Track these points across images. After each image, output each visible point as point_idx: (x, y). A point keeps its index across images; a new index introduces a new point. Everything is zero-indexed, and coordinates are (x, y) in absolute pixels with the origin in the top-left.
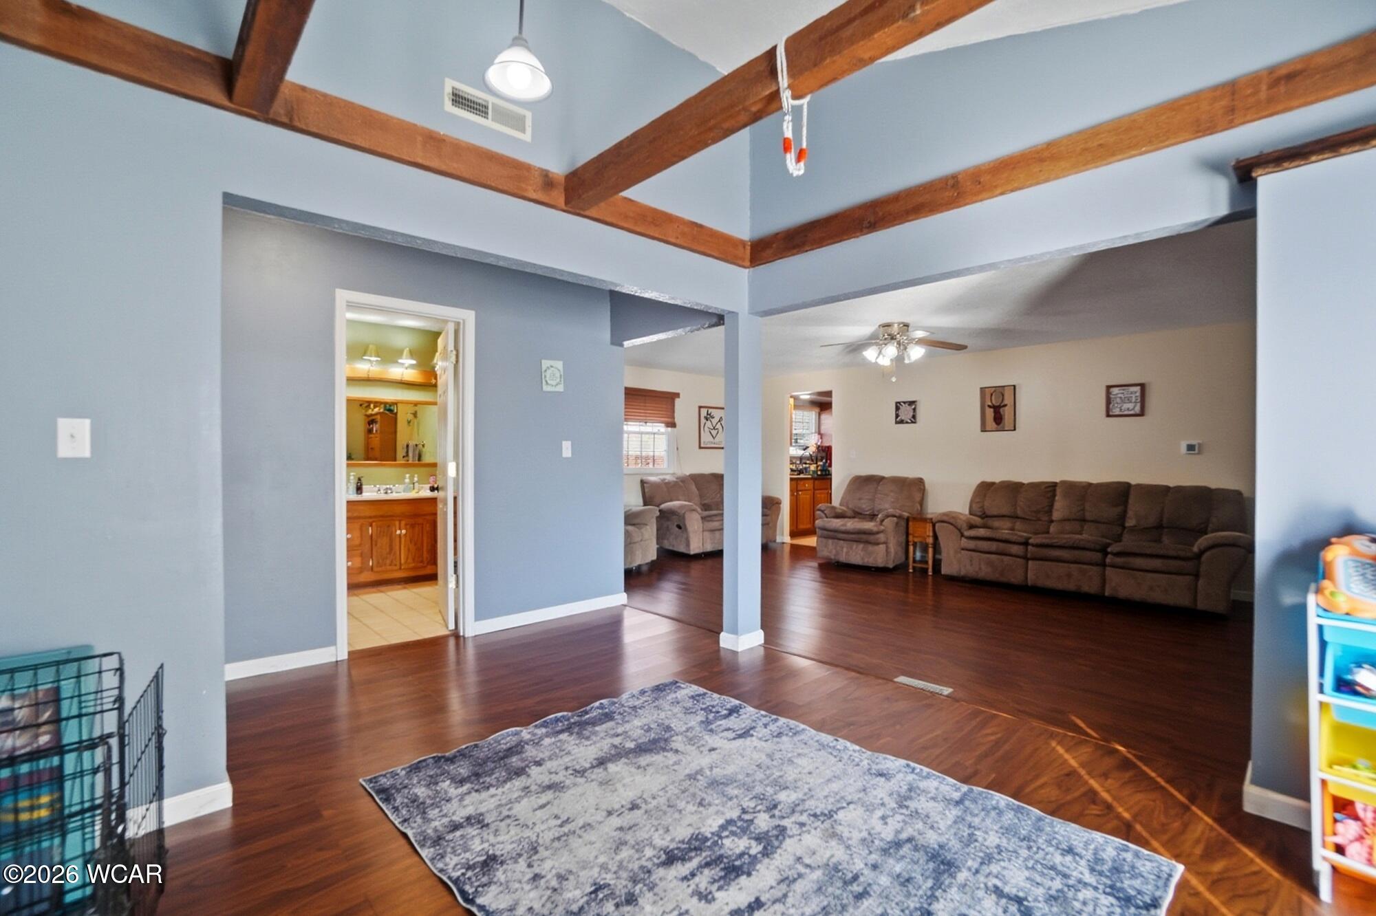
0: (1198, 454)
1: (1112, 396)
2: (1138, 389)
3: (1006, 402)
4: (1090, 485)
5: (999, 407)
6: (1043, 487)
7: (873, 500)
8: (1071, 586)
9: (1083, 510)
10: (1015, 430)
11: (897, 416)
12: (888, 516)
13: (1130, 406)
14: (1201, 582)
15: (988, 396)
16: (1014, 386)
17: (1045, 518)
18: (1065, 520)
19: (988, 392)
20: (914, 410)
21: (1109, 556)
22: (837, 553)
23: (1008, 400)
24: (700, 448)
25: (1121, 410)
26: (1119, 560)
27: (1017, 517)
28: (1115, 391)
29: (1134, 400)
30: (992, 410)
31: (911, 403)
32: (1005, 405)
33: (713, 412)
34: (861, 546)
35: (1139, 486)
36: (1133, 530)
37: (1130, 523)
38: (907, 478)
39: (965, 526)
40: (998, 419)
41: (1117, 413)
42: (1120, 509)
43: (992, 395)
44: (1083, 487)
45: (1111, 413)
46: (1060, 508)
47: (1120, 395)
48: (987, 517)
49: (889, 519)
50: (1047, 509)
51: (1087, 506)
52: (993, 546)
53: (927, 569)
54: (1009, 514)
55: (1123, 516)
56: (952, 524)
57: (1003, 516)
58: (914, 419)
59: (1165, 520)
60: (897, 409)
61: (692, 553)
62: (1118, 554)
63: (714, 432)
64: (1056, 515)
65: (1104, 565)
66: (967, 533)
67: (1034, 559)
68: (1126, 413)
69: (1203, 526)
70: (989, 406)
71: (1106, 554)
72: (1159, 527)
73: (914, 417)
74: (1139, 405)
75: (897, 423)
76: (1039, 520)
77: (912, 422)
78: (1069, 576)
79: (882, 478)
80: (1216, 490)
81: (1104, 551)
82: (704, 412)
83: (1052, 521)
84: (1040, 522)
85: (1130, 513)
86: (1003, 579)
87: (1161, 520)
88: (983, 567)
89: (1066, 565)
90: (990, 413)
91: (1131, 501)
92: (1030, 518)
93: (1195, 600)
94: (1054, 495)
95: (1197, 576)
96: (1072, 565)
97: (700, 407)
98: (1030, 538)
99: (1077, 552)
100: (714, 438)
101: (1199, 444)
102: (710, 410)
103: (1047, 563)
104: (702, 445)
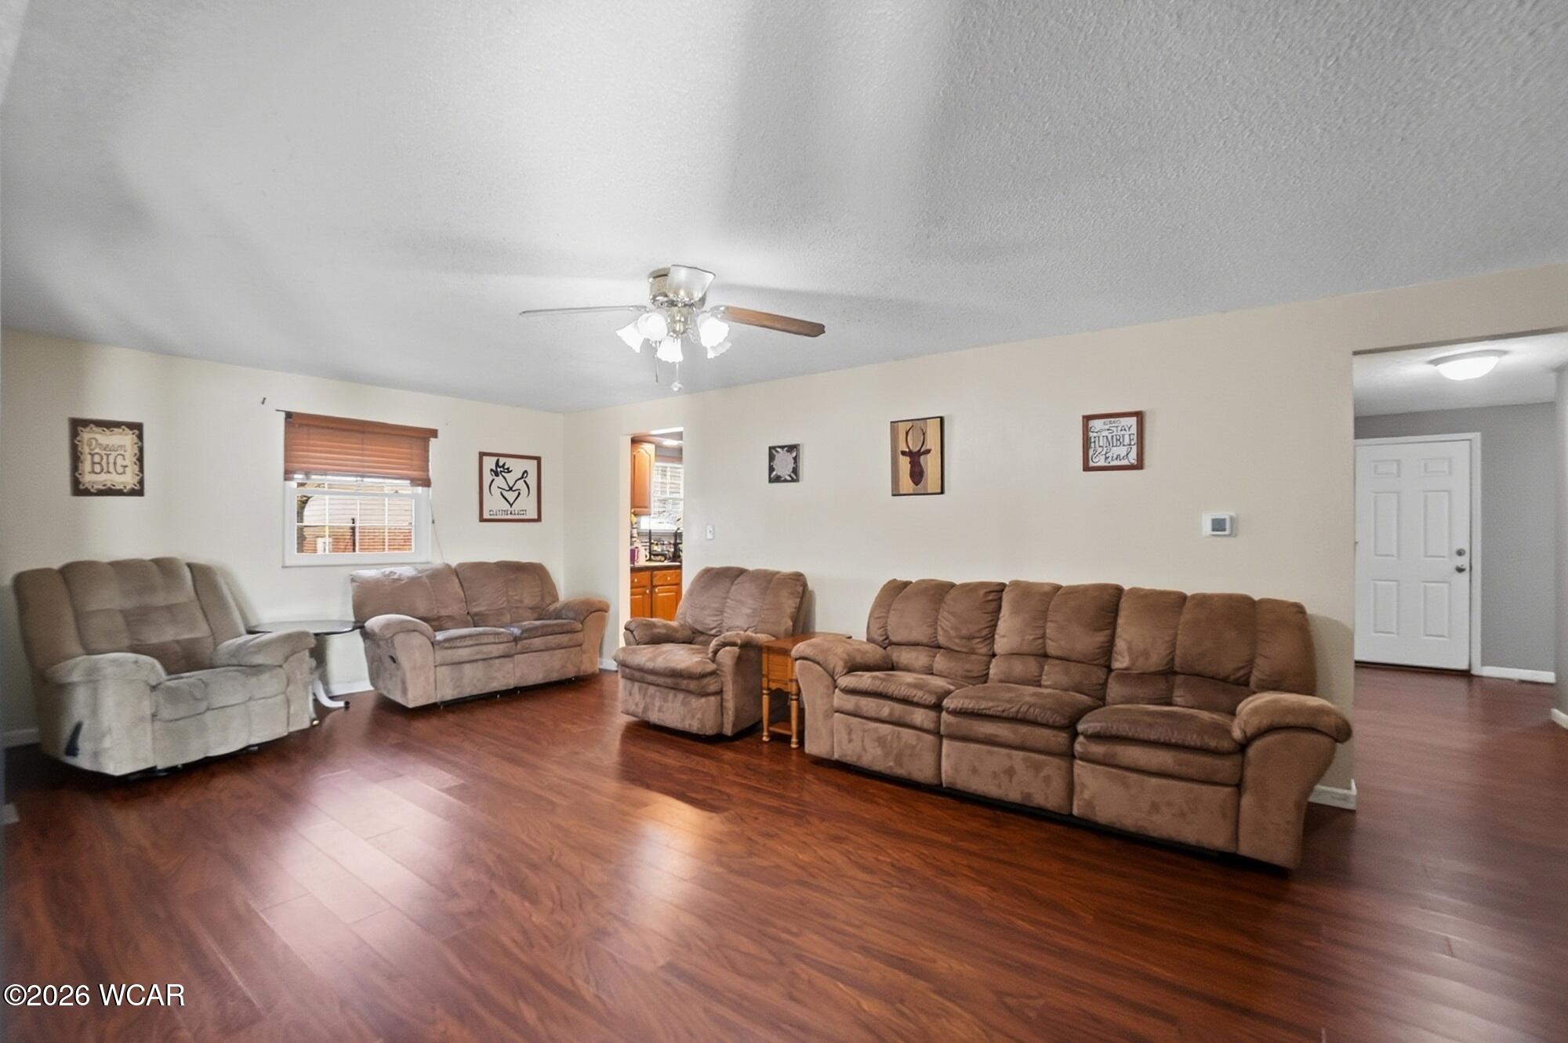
0: (1229, 535)
1: (1091, 434)
2: (1133, 421)
3: (928, 446)
4: (1057, 588)
5: (919, 453)
6: (982, 592)
7: (721, 612)
8: (1013, 793)
9: (1043, 636)
10: (942, 492)
11: (771, 469)
12: (725, 645)
13: (1122, 451)
14: (1247, 800)
15: (902, 436)
16: (942, 419)
17: (983, 649)
18: (1013, 654)
19: (902, 429)
20: (795, 459)
21: (1081, 739)
22: (646, 709)
23: (933, 443)
24: (482, 520)
25: (1106, 458)
26: (1098, 749)
27: (939, 647)
28: (1097, 424)
29: (1127, 441)
30: (908, 459)
31: (791, 448)
32: (928, 451)
33: (510, 463)
34: (681, 696)
35: (1135, 592)
36: (1125, 676)
37: (1121, 662)
38: (778, 573)
39: (840, 667)
40: (917, 475)
41: (1102, 463)
42: (1101, 637)
43: (907, 433)
44: (1045, 594)
45: (1091, 464)
46: (1008, 633)
47: (1105, 433)
48: (891, 644)
49: (727, 648)
50: (984, 633)
51: (1051, 629)
52: (886, 709)
53: (790, 737)
54: (925, 640)
55: (1108, 650)
56: (818, 663)
57: (916, 644)
58: (795, 476)
59: (1177, 661)
60: (772, 458)
61: (411, 706)
62: (1096, 737)
63: (511, 496)
64: (1001, 644)
65: (1071, 756)
66: (845, 681)
67: (952, 737)
68: (1114, 463)
69: (1242, 672)
70: (904, 453)
71: (1075, 735)
72: (1168, 672)
73: (795, 471)
74: (1134, 448)
75: (771, 481)
76: (972, 652)
77: (793, 480)
78: (1010, 772)
79: (741, 572)
80: (1263, 601)
81: (1070, 728)
82: (489, 463)
83: (994, 655)
84: (974, 657)
85: (1120, 645)
86: (900, 771)
87: (1173, 659)
88: (869, 745)
89: (1004, 751)
90: (905, 463)
91: (1121, 621)
92: (957, 649)
93: (1236, 837)
94: (1000, 607)
95: (1239, 786)
96: (1015, 753)
97: (482, 455)
98: (947, 693)
99: (1024, 729)
100: (511, 505)
101: (1232, 519)
102: (502, 461)
103: (973, 746)
104: (486, 516)
